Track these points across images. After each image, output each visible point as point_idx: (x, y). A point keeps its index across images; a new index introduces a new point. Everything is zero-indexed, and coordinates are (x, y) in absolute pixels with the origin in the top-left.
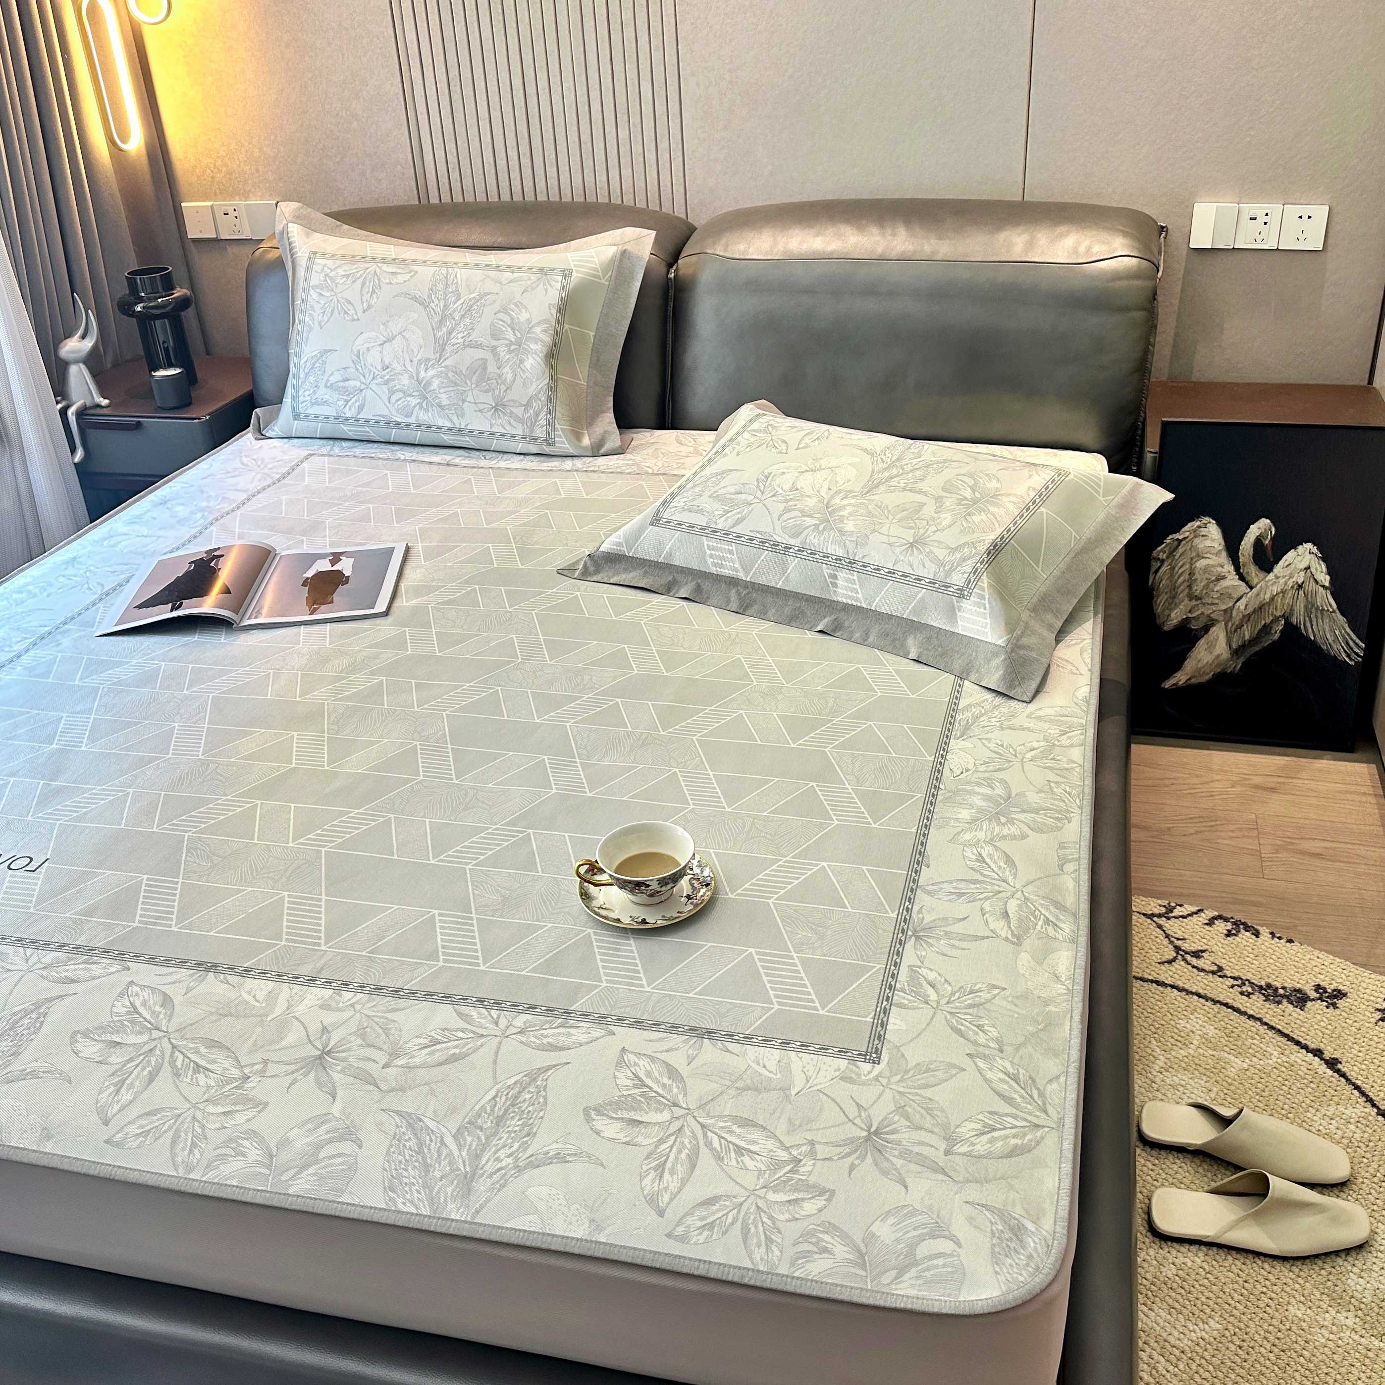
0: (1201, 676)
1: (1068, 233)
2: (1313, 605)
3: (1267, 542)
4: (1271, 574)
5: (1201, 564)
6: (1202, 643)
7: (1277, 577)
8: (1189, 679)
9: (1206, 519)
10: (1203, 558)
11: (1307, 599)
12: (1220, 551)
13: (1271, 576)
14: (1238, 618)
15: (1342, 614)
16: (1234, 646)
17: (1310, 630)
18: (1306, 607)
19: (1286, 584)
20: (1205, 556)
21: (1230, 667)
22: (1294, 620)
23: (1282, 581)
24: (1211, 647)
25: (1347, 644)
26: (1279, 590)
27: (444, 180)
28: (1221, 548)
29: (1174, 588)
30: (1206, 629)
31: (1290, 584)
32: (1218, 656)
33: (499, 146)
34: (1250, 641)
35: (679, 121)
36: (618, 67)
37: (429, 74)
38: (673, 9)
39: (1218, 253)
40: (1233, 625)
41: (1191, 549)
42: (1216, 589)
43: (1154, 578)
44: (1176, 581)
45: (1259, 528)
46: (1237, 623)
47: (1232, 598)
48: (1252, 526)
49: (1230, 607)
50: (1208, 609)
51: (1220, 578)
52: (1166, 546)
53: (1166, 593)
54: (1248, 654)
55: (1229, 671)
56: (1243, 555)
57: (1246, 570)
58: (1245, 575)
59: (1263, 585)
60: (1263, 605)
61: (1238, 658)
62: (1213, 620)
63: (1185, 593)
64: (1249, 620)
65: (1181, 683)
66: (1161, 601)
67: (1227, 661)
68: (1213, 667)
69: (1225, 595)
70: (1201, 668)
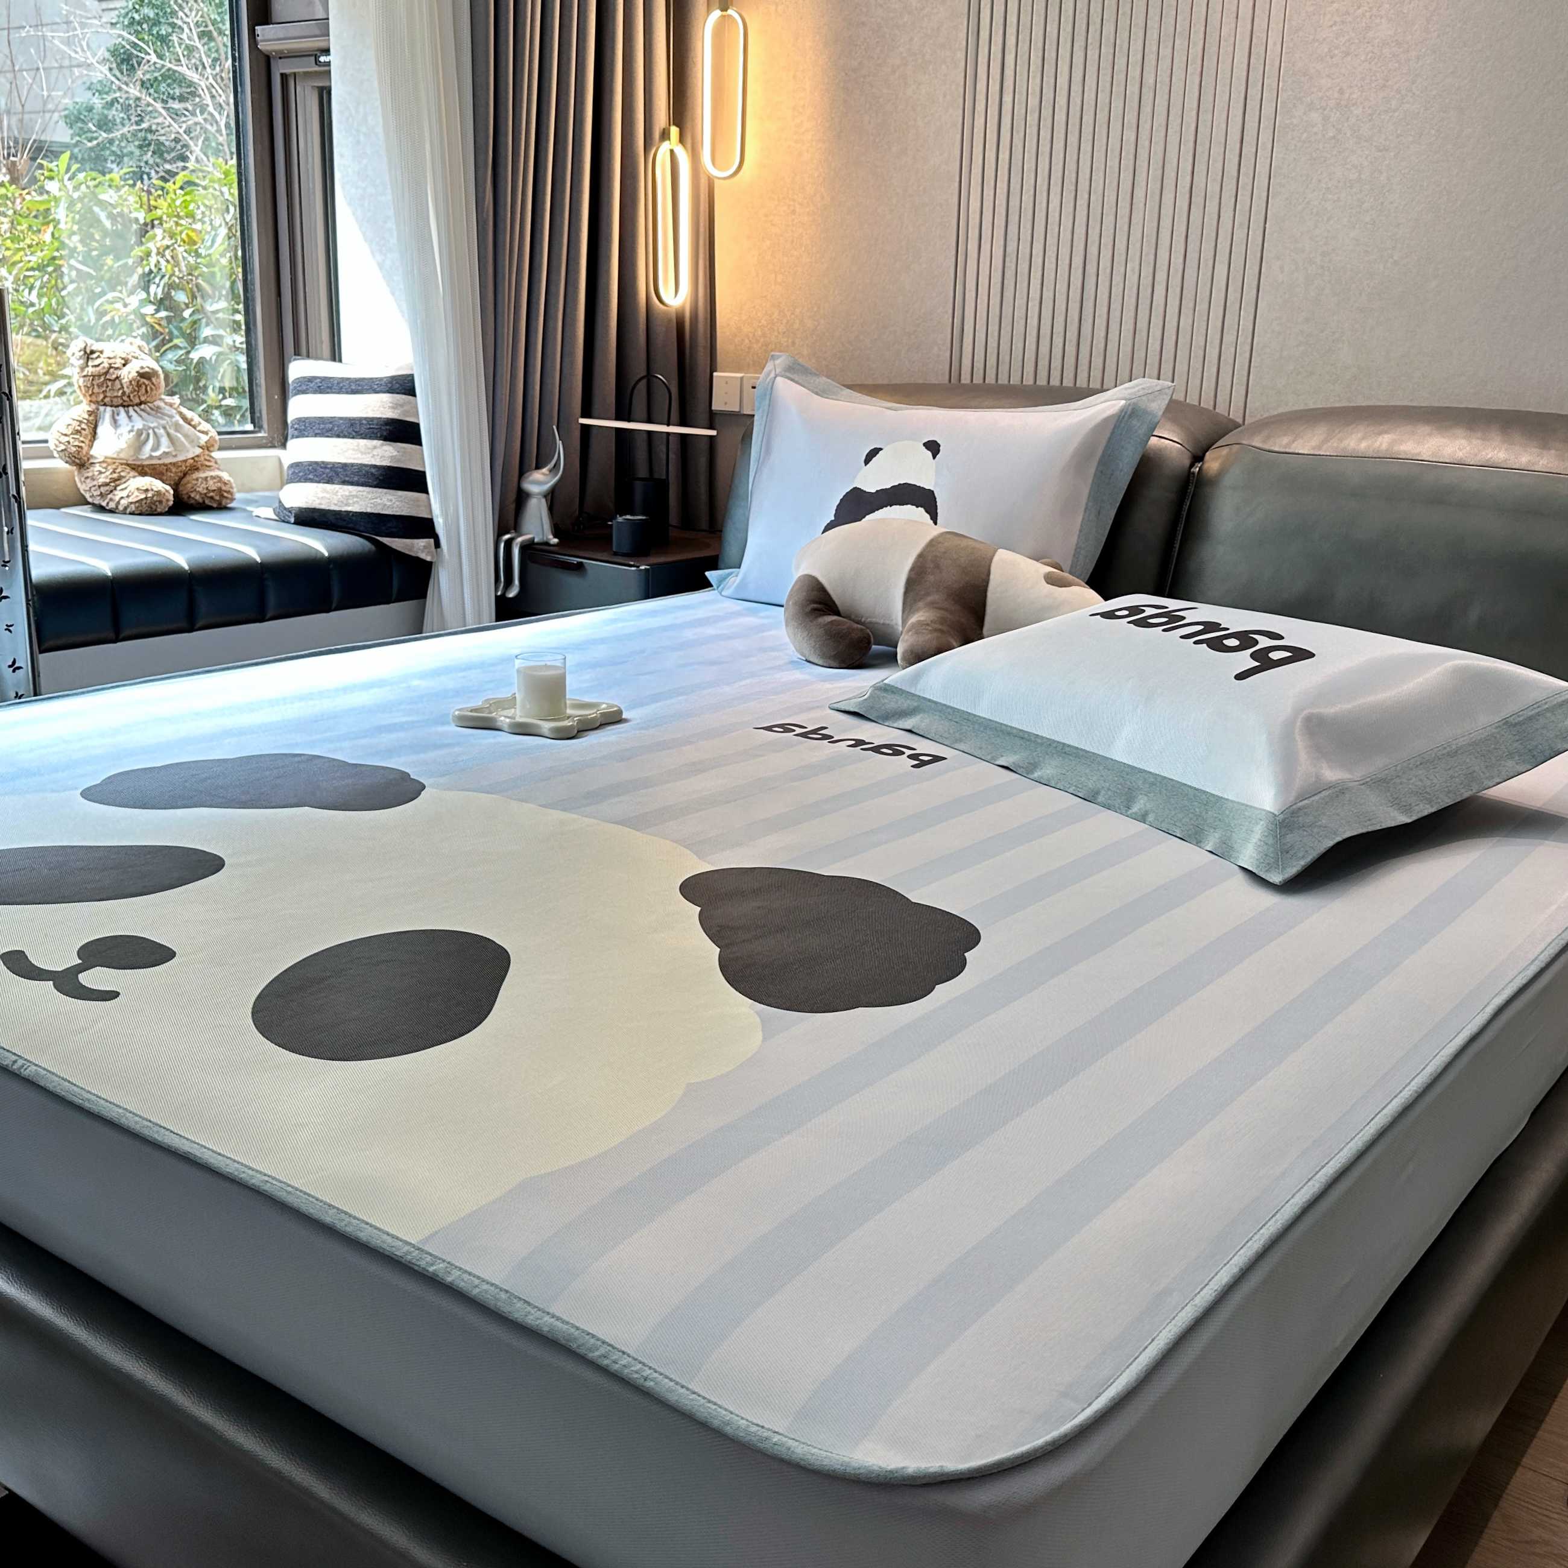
27: (979, 365)
33: (1045, 331)
35: (1253, 310)
36: (1193, 246)
37: (986, 247)
38: (1267, 181)
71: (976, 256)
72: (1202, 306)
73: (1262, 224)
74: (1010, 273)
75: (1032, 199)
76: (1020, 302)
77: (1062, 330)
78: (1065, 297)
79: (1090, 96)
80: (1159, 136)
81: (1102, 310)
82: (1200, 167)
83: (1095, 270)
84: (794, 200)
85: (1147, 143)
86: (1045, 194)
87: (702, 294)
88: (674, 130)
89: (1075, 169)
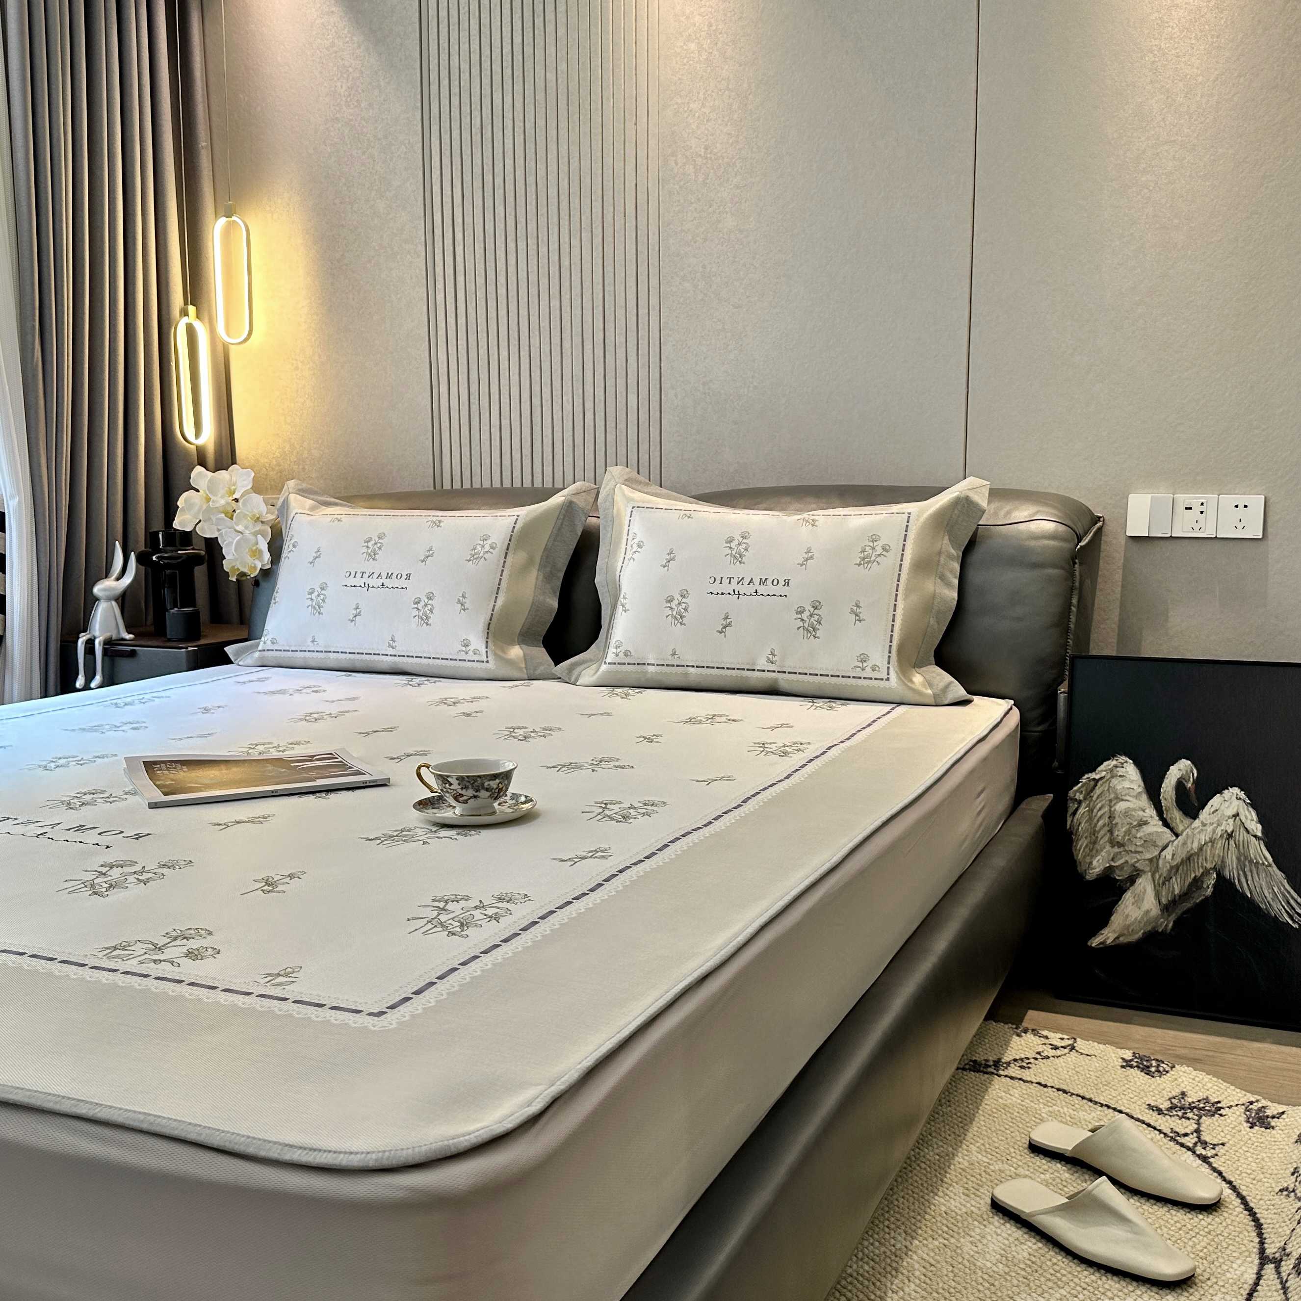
0: (1130, 935)
2: (1246, 858)
3: (1189, 785)
4: (1197, 820)
5: (1121, 806)
6: (1128, 897)
7: (1204, 825)
8: (1117, 938)
9: (1123, 759)
10: (1123, 800)
11: (1239, 850)
12: (1140, 793)
13: (1197, 823)
14: (1165, 869)
15: (1280, 869)
16: (1164, 901)
17: (1245, 885)
18: (1238, 859)
19: (1214, 831)
20: (1124, 798)
21: (1161, 925)
22: (1227, 874)
23: (1210, 829)
24: (1138, 901)
25: (1288, 903)
26: (1207, 839)
27: (457, 473)
28: (1141, 789)
29: (1094, 833)
30: (1132, 880)
31: (1219, 832)
32: (1147, 912)
34: (1180, 896)
35: (659, 424)
36: (610, 382)
37: (454, 389)
38: (658, 333)
39: (1156, 542)
40: (1160, 877)
41: (1108, 790)
42: (1138, 836)
43: (1072, 821)
44: (1096, 825)
45: (1179, 770)
46: (1165, 875)
47: (1157, 846)
48: (1171, 767)
49: (1156, 857)
50: (1132, 858)
51: (1142, 823)
52: (1082, 786)
53: (1086, 838)
54: (1179, 911)
55: (1160, 930)
56: (1165, 799)
57: (1169, 816)
58: (1169, 820)
59: (1190, 833)
60: (1192, 855)
61: (1169, 916)
62: (1138, 870)
63: (1106, 838)
64: (1177, 871)
65: (1108, 942)
66: (1081, 846)
67: (1157, 918)
68: (1142, 925)
69: (1149, 842)
70: (1129, 926)
71: (447, 396)
72: (621, 426)
73: (658, 365)
74: (475, 408)
75: (486, 352)
76: (485, 428)
77: (519, 447)
78: (518, 423)
79: (522, 275)
80: (577, 302)
81: (548, 432)
82: (610, 326)
83: (540, 402)
84: (296, 360)
85: (569, 308)
86: (496, 348)
87: (223, 434)
88: (192, 309)
89: (517, 329)
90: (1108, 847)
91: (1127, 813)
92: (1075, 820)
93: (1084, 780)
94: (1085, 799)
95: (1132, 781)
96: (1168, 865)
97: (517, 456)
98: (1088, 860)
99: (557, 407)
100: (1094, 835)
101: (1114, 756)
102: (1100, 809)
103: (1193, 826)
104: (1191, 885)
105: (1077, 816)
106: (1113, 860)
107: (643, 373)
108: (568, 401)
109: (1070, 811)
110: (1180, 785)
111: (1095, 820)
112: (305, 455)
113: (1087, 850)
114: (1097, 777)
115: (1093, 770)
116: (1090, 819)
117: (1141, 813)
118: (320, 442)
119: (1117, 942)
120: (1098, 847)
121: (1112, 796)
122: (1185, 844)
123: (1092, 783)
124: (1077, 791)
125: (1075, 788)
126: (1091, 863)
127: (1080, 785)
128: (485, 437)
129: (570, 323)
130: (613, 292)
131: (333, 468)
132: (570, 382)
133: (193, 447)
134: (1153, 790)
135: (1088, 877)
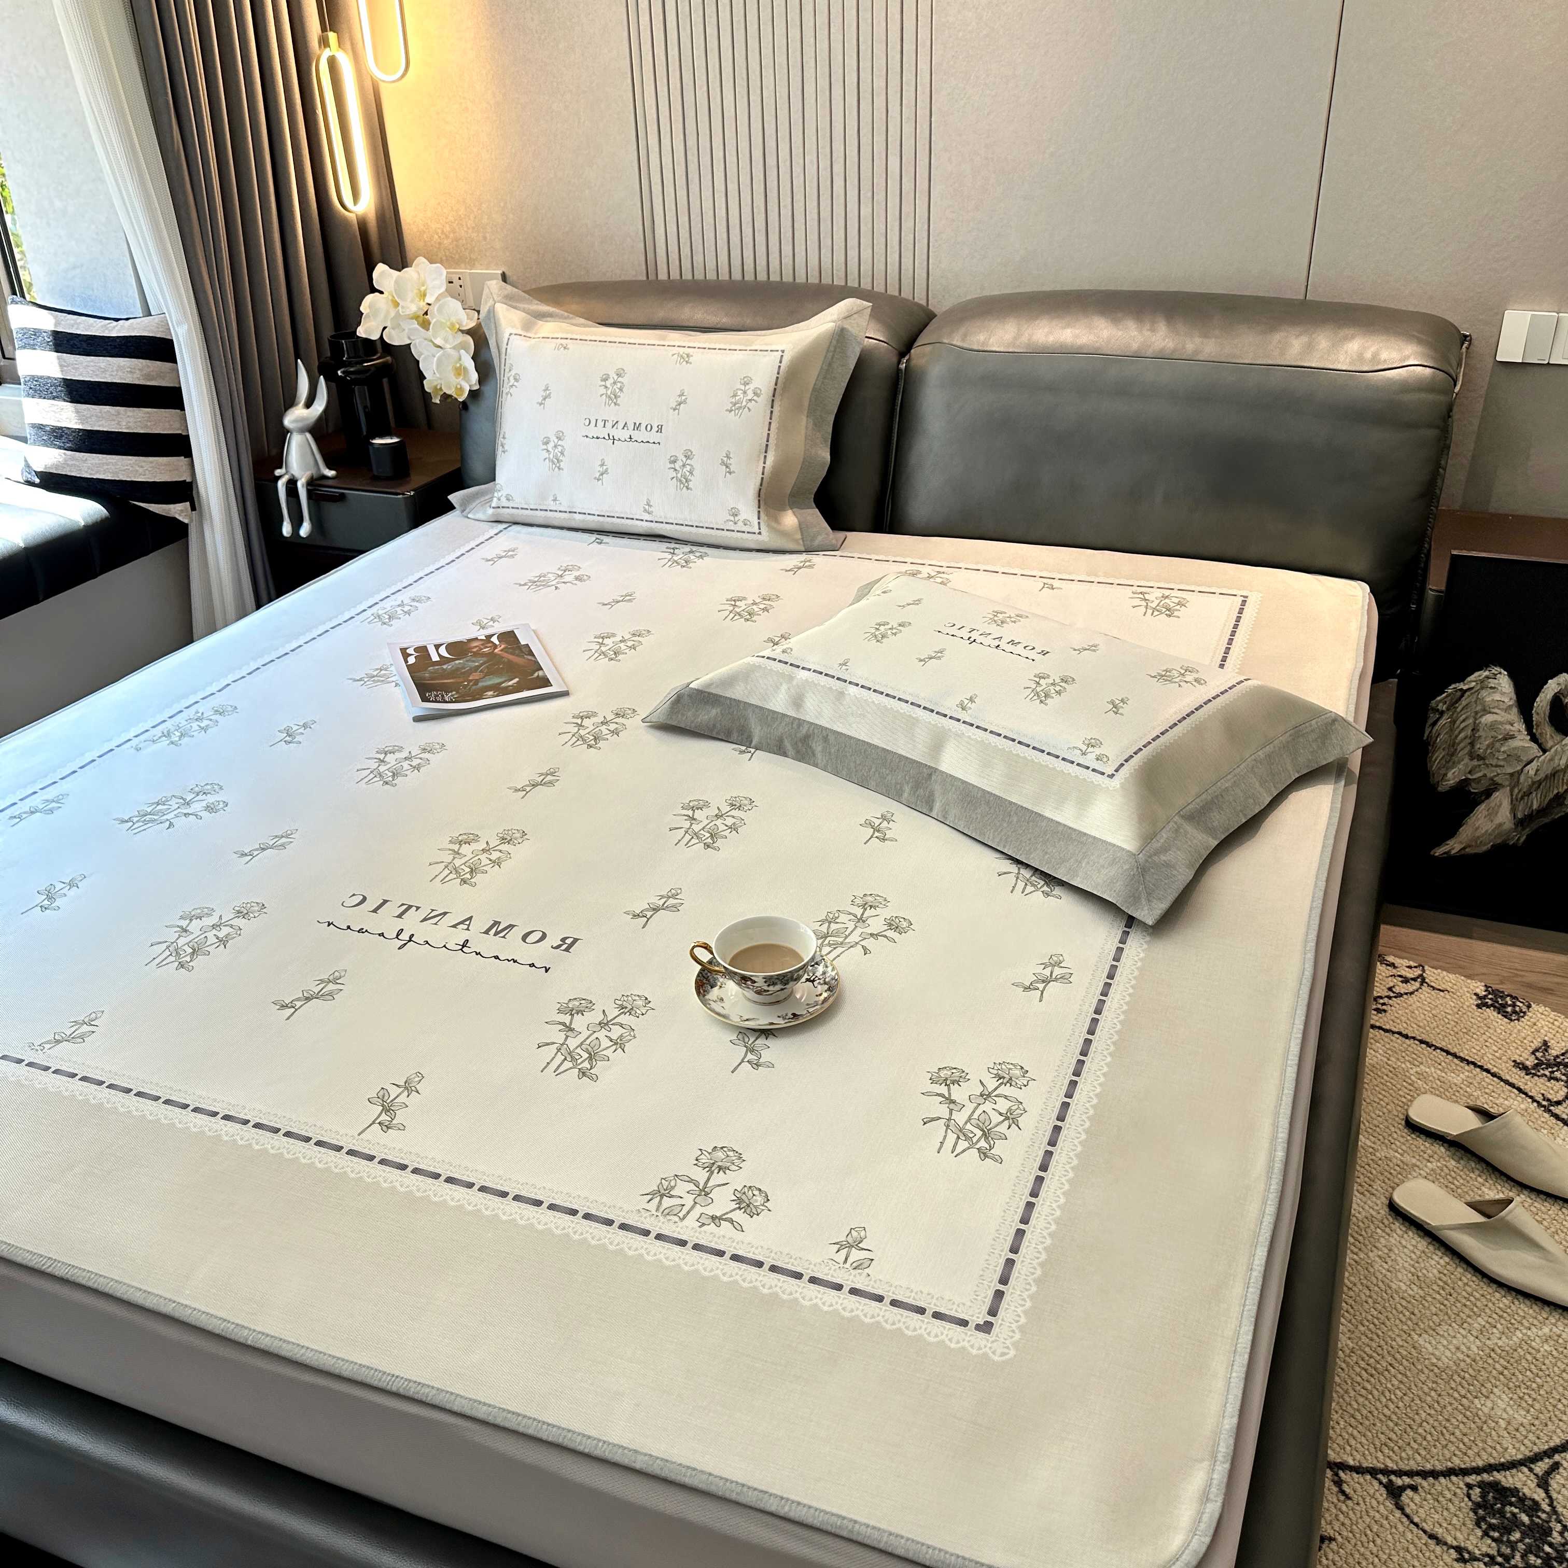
0: (1477, 846)
1: (1353, 337)
3: (1566, 700)
5: (1488, 719)
6: (1482, 809)
8: (1464, 848)
10: (1490, 713)
12: (1510, 707)
14: (1526, 784)
16: (1520, 815)
20: (1493, 710)
21: (1513, 838)
24: (1492, 813)
27: (674, 256)
28: (1512, 703)
29: (1454, 744)
30: (1488, 793)
32: (1500, 825)
33: (734, 221)
34: (1538, 812)
35: (927, 199)
36: (866, 139)
37: (666, 141)
39: (1528, 368)
40: (1520, 791)
41: (1476, 702)
42: (1502, 749)
43: (1430, 732)
44: (1457, 737)
45: (1559, 684)
46: (1525, 790)
47: (1521, 761)
48: (1550, 681)
49: (1518, 771)
50: (1493, 771)
51: (1509, 737)
52: (1446, 697)
53: (1444, 749)
54: (1534, 826)
55: (1511, 843)
56: (1538, 714)
57: (1539, 731)
58: (1538, 736)
59: (1559, 749)
60: (1557, 771)
61: (1523, 829)
62: (1497, 784)
63: (1466, 750)
64: (1539, 787)
65: (1453, 852)
66: (1437, 757)
67: (1510, 831)
68: (1492, 837)
69: (1511, 756)
70: (1478, 837)
71: (657, 150)
72: (880, 197)
73: (928, 119)
74: (693, 167)
75: (706, 94)
76: (707, 193)
80: (823, 35)
81: (786, 201)
82: (865, 64)
83: (775, 163)
84: (464, 98)
85: (812, 40)
86: (719, 89)
87: (385, 198)
88: (332, 36)
89: (745, 66)
90: (1466, 760)
91: (1493, 726)
92: (1434, 731)
93: (1449, 690)
94: (1448, 709)
95: (1503, 694)
96: (1530, 780)
97: (747, 231)
98: (1443, 771)
99: (797, 170)
100: (1453, 746)
101: (1487, 666)
102: (1464, 721)
103: (1564, 743)
104: (1550, 800)
105: (1436, 727)
106: (1470, 772)
107: (908, 129)
108: (811, 162)
109: (1430, 721)
110: (1556, 701)
111: (1457, 732)
112: (485, 221)
113: (1443, 762)
114: (1465, 688)
115: (1462, 679)
116: (1451, 730)
117: (1508, 727)
118: (502, 204)
119: (1463, 852)
120: (1455, 759)
121: (1479, 708)
122: (1552, 759)
123: (1459, 693)
124: (1440, 701)
125: (1439, 698)
126: (1445, 775)
127: (1444, 695)
128: (707, 205)
129: (813, 60)
130: (870, 20)
131: (520, 238)
132: (814, 138)
133: (352, 217)
134: (1525, 703)
135: (1440, 789)
